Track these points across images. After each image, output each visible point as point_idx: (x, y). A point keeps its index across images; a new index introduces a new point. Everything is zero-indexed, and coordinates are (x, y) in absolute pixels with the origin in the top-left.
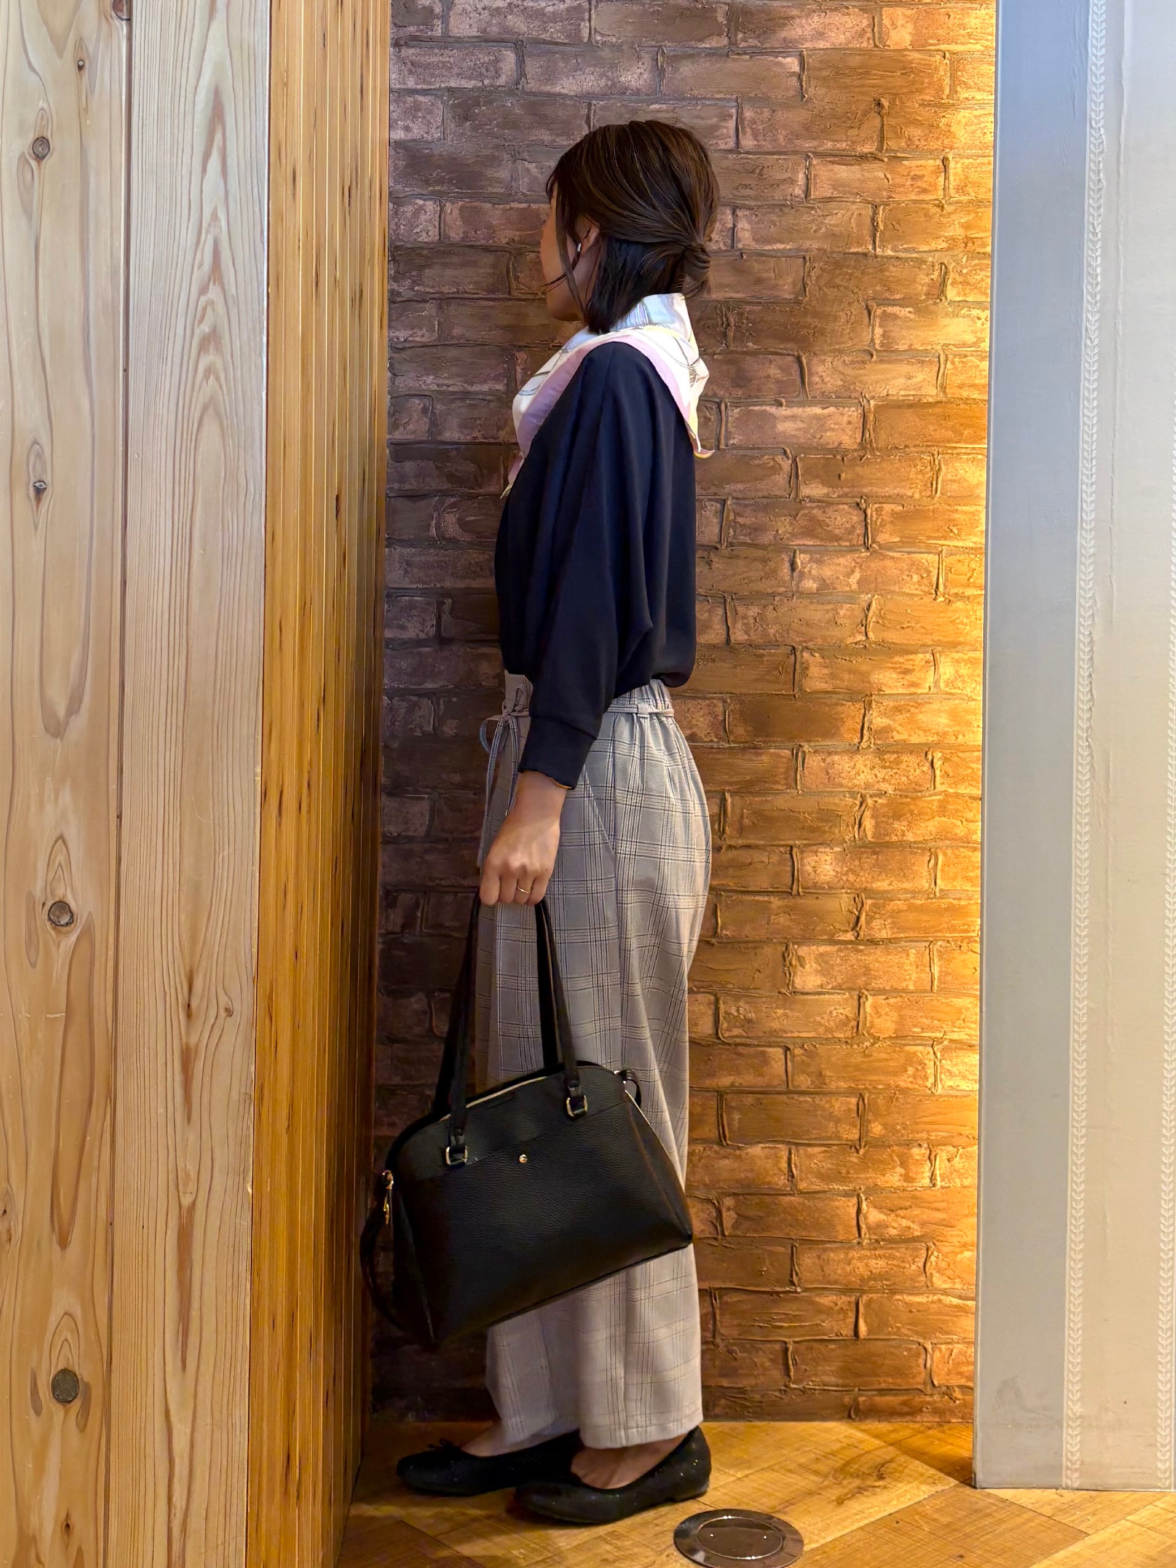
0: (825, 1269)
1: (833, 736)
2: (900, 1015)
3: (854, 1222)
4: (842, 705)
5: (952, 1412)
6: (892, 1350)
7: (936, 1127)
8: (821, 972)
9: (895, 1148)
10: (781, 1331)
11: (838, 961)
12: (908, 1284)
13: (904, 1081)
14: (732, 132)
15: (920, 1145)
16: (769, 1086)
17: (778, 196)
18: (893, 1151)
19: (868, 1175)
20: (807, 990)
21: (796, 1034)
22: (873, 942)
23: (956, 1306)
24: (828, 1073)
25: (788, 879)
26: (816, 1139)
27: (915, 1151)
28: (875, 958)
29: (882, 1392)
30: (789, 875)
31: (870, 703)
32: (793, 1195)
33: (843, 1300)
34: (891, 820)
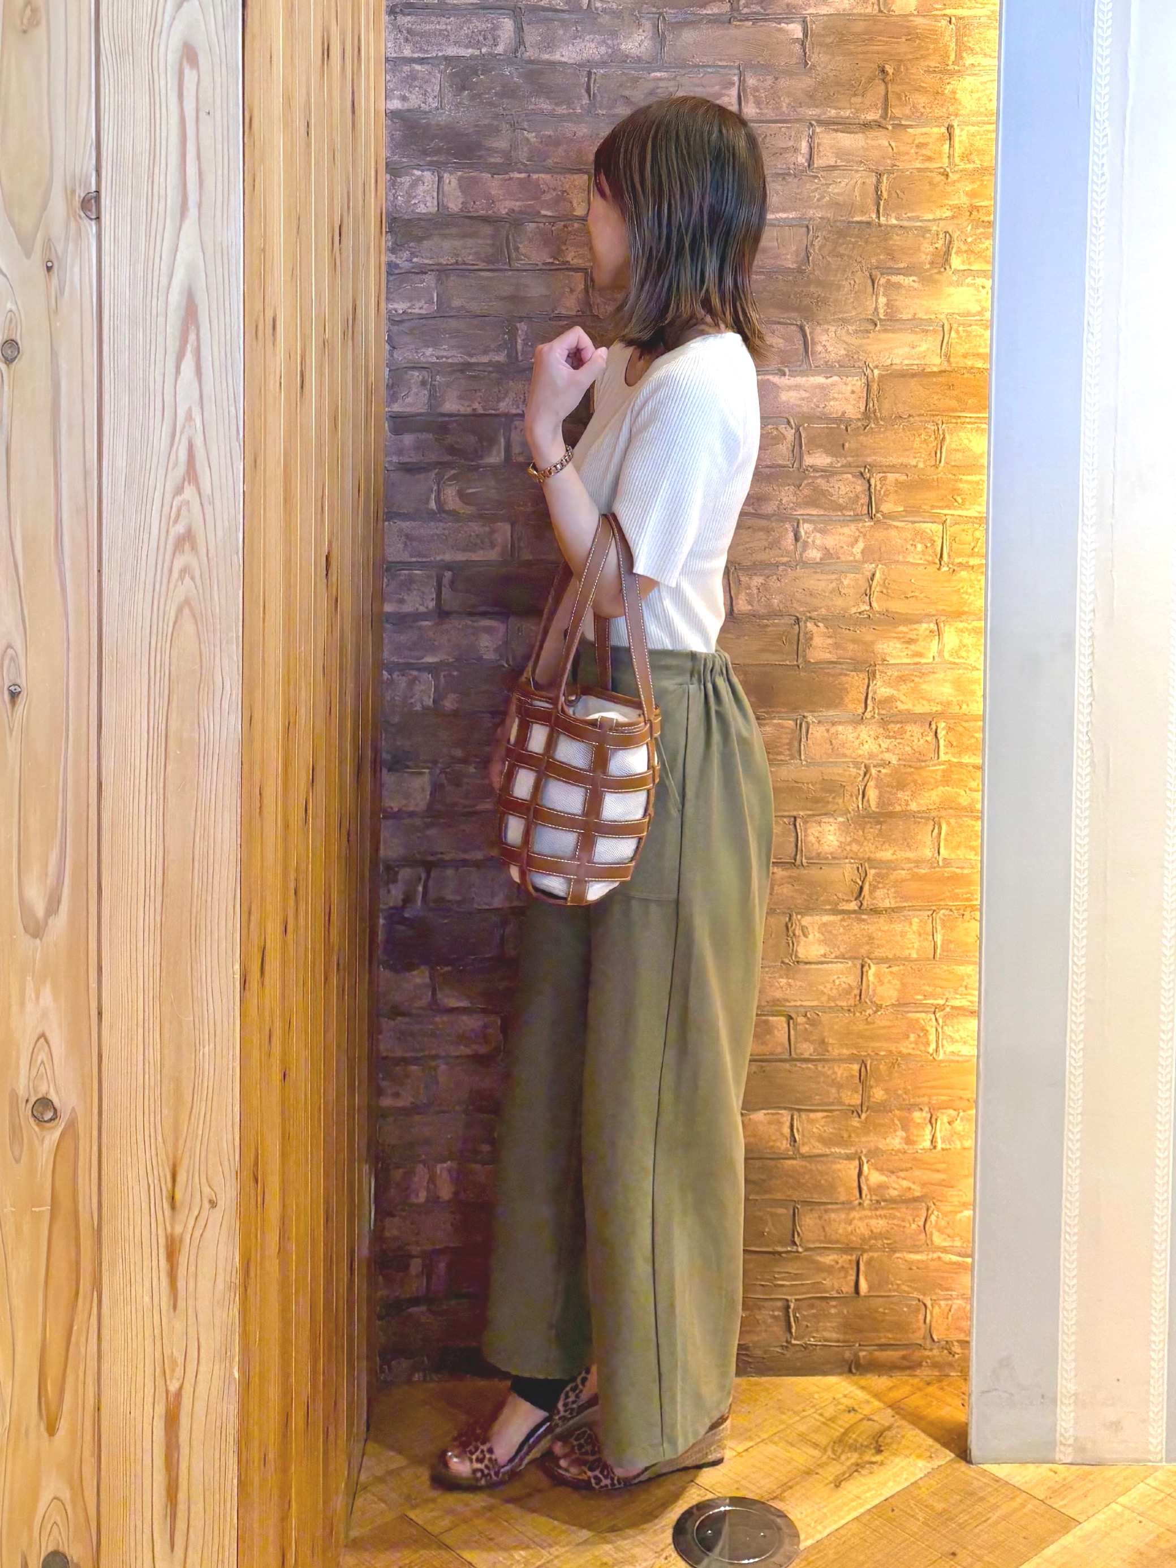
0: (827, 1229)
1: (836, 707)
2: (902, 983)
3: (856, 1184)
4: (846, 675)
5: (950, 1365)
6: (892, 1306)
7: (938, 1091)
8: (825, 942)
9: (897, 1112)
10: (784, 1290)
11: (841, 930)
12: (909, 1242)
13: (906, 1047)
14: (734, 100)
15: (921, 1110)
16: (772, 1054)
17: (780, 166)
18: (894, 1115)
19: (869, 1139)
20: (810, 959)
21: (799, 1003)
22: (876, 911)
23: (955, 1263)
24: (831, 1041)
25: (791, 849)
26: (818, 1105)
27: (917, 1116)
28: (878, 927)
29: (883, 1347)
30: (793, 845)
31: (874, 676)
32: (793, 1159)
33: (844, 1259)
34: (895, 790)
